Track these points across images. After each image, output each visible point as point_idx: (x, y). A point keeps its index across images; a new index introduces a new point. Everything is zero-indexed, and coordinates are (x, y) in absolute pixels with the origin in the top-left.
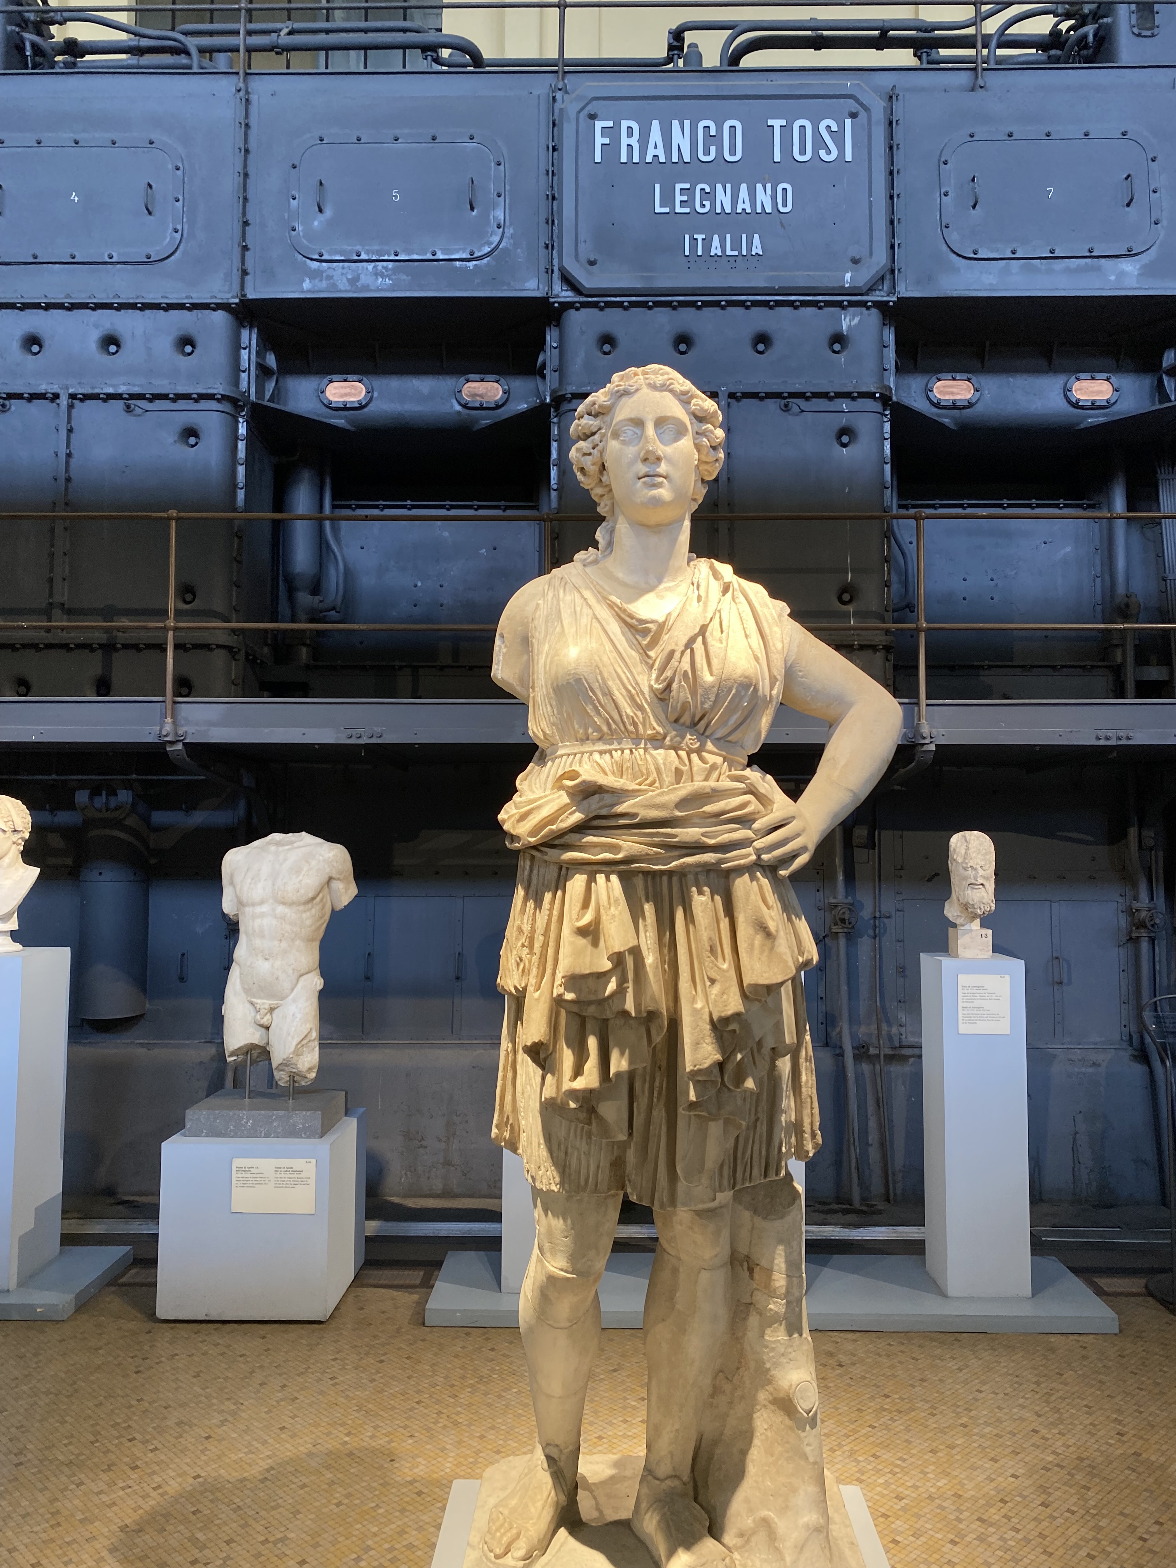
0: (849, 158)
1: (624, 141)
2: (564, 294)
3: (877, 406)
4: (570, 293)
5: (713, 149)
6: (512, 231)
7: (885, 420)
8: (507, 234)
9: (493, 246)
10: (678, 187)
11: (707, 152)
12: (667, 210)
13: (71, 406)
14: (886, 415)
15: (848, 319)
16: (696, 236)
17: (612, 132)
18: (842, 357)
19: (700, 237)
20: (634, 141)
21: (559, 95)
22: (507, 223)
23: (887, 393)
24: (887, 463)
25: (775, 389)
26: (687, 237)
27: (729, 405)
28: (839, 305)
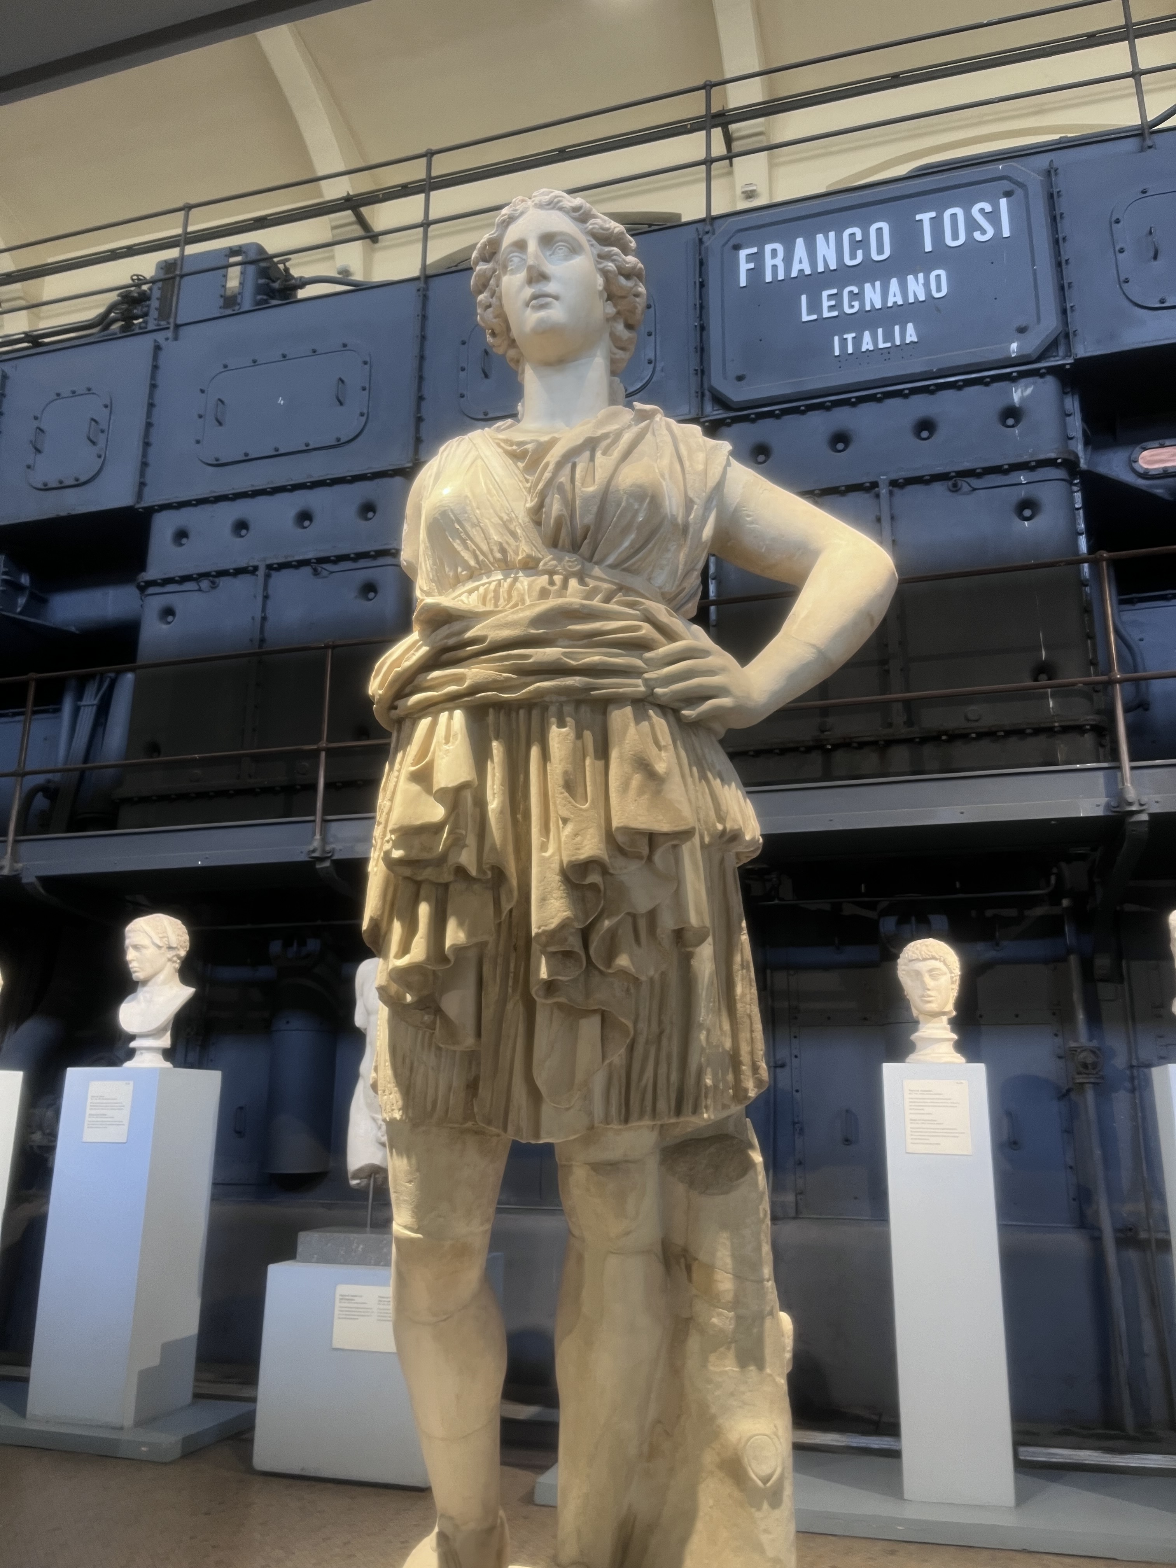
0: (1006, 233)
1: (769, 262)
2: (715, 413)
3: (1061, 473)
4: (720, 412)
5: (860, 253)
6: (662, 364)
7: (1075, 488)
8: (658, 368)
9: (645, 381)
10: (825, 294)
11: (853, 256)
12: (814, 317)
13: (268, 576)
14: (1075, 485)
15: (1019, 391)
16: (845, 336)
17: (757, 258)
18: (1016, 431)
19: (850, 337)
20: (779, 261)
21: (705, 238)
22: (658, 359)
23: (1072, 458)
24: (1081, 534)
25: (939, 470)
26: (836, 339)
27: (891, 493)
28: (1007, 378)
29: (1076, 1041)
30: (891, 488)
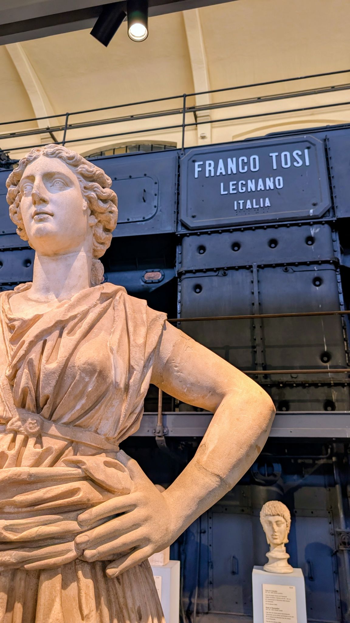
0: (307, 163)
1: (208, 168)
2: (182, 231)
3: (332, 267)
4: (185, 230)
5: (246, 168)
6: (161, 208)
7: (337, 273)
8: (159, 210)
9: (153, 215)
10: (231, 183)
11: (243, 169)
12: (226, 193)
14: (338, 271)
15: (313, 230)
16: (239, 202)
17: (203, 166)
18: (312, 247)
19: (241, 202)
20: (212, 168)
21: (181, 156)
22: (159, 205)
23: (337, 260)
24: (341, 293)
25: (279, 262)
26: (236, 202)
27: (258, 271)
28: (309, 224)
29: (340, 528)
30: (258, 268)
